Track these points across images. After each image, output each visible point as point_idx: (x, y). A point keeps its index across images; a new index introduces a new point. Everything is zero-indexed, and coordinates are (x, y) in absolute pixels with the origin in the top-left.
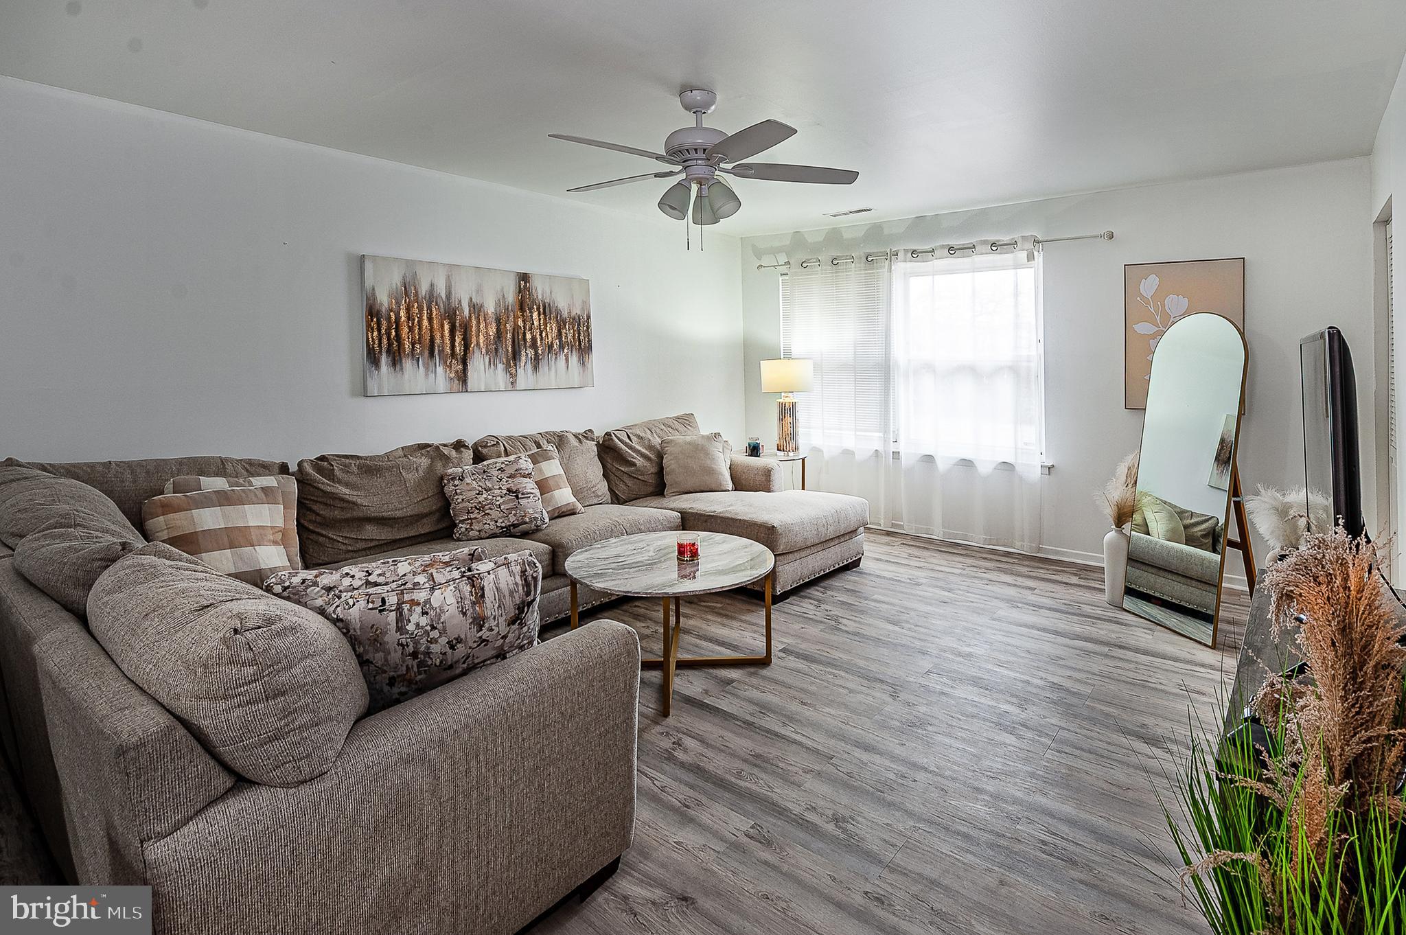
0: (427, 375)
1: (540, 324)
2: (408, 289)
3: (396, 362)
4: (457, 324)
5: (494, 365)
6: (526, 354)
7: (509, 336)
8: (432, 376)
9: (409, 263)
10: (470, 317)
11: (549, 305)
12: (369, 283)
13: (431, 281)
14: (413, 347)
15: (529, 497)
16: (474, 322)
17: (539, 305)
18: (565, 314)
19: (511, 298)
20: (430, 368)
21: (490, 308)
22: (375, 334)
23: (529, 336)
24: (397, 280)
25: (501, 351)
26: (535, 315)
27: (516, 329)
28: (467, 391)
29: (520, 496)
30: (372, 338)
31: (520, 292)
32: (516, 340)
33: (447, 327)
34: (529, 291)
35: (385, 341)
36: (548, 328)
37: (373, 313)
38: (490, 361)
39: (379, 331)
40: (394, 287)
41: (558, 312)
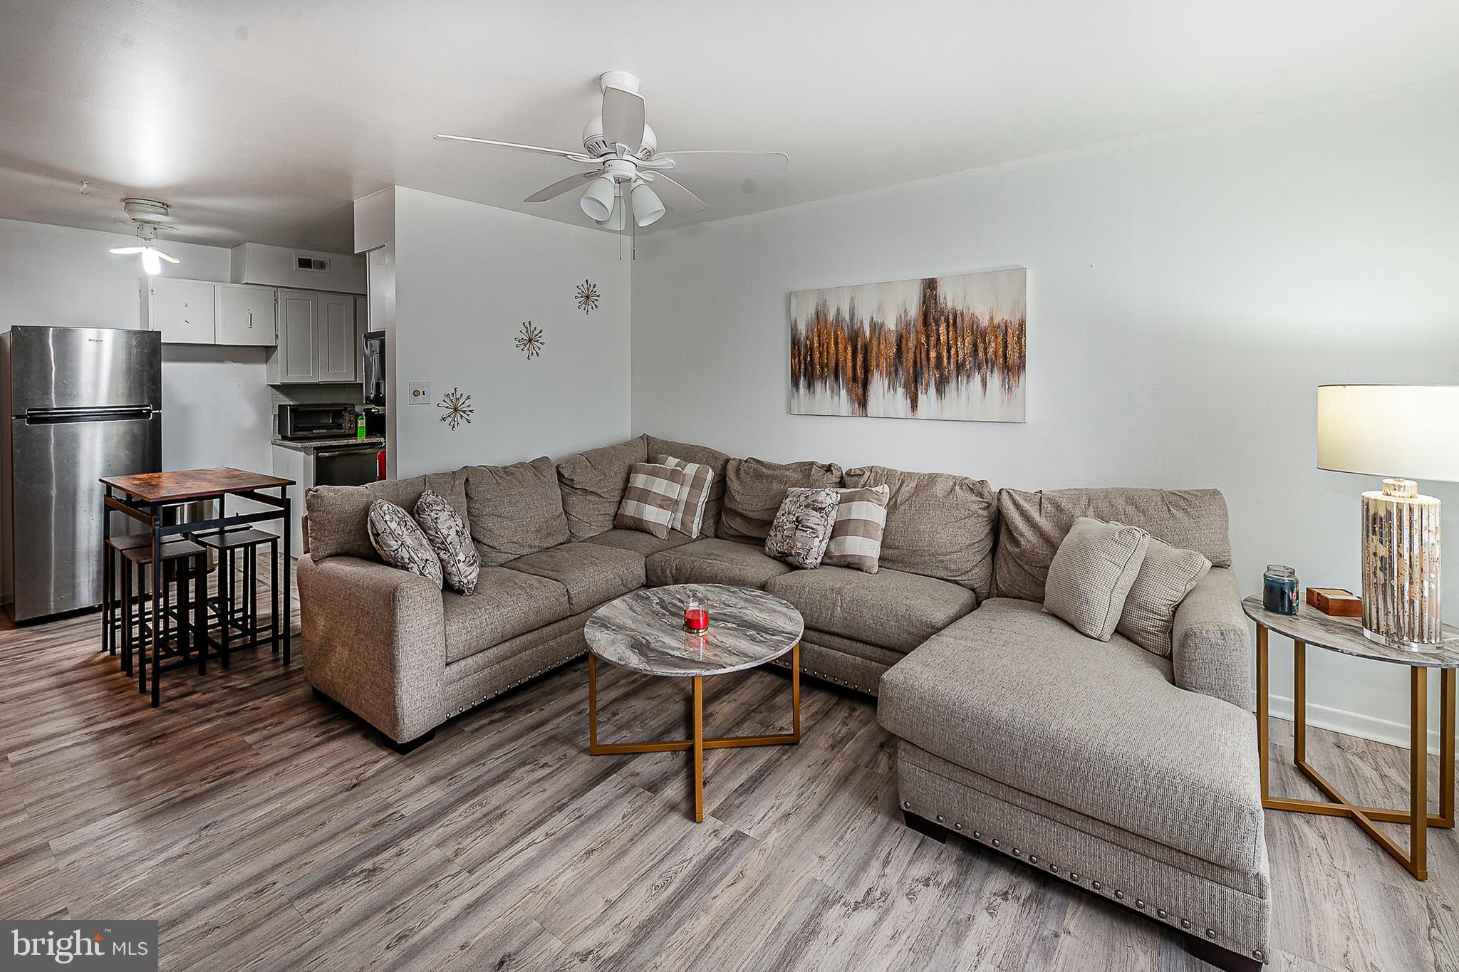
0: (832, 397)
1: (948, 338)
2: (820, 316)
3: (810, 385)
4: (859, 347)
5: (893, 389)
6: (931, 377)
7: (911, 355)
8: (836, 398)
9: (821, 292)
10: (871, 338)
11: (962, 313)
12: (793, 316)
13: (838, 306)
14: (823, 371)
15: (807, 531)
16: (875, 343)
17: (948, 316)
18: (985, 322)
19: (914, 311)
20: (835, 391)
21: (891, 325)
22: (797, 360)
23: (933, 354)
24: (811, 311)
25: (901, 373)
26: (942, 329)
27: (918, 346)
28: (867, 416)
29: (800, 527)
30: (795, 363)
31: (924, 303)
32: (918, 360)
33: (850, 349)
34: (935, 300)
35: (803, 366)
36: (959, 343)
37: (795, 342)
38: (889, 384)
39: (799, 357)
40: (810, 316)
41: (974, 322)
